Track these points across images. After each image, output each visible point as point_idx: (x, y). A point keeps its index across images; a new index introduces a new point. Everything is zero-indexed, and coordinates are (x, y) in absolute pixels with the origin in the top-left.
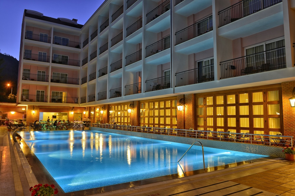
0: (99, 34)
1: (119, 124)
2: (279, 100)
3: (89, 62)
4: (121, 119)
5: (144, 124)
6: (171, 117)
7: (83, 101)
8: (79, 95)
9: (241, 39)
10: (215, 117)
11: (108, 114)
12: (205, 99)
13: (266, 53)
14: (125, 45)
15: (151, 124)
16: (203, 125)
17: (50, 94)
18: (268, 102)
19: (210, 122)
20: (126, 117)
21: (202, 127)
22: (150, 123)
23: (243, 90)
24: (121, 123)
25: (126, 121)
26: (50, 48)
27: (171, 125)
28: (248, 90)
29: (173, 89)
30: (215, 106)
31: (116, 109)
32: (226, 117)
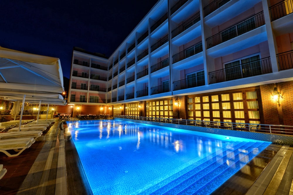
0: (119, 61)
1: (132, 115)
2: (257, 98)
3: (113, 79)
4: (133, 112)
5: (149, 115)
6: (168, 111)
7: (109, 101)
8: (106, 98)
9: (221, 57)
10: (202, 110)
11: (125, 109)
12: (194, 99)
13: (242, 66)
14: (137, 66)
15: (154, 116)
16: (193, 116)
17: (89, 98)
18: (247, 100)
19: (198, 114)
20: (136, 111)
21: (192, 117)
22: (153, 114)
23: (225, 92)
24: (133, 115)
25: (136, 114)
26: (89, 70)
27: (169, 116)
28: (229, 92)
29: (171, 92)
30: (202, 103)
31: (130, 107)
32: (211, 110)
